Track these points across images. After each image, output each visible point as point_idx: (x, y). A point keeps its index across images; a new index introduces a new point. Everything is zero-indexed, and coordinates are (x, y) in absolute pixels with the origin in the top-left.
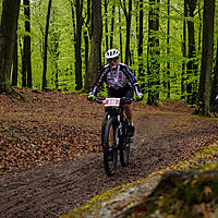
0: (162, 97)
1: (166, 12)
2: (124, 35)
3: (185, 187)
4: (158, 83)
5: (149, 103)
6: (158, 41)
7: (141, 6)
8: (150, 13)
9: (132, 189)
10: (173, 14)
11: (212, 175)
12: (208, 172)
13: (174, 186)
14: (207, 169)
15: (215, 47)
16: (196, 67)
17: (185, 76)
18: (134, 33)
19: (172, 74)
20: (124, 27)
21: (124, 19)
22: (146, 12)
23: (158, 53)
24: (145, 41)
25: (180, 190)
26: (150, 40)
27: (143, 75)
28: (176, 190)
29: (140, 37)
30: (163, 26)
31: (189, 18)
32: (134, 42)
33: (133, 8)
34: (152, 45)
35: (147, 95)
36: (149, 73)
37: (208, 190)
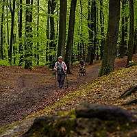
0: (34, 64)
1: (37, 11)
2: (10, 24)
3: (49, 127)
4: (31, 55)
5: (26, 68)
6: (31, 29)
7: (21, 6)
8: (27, 11)
9: (16, 127)
10: (41, 12)
11: (66, 119)
12: (63, 118)
13: (42, 126)
14: (62, 116)
15: (67, 33)
16: (55, 45)
17: (48, 51)
18: (16, 23)
19: (40, 49)
20: (10, 19)
21: (10, 14)
22: (24, 10)
23: (31, 36)
24: (24, 28)
25: (46, 129)
26: (26, 28)
27: (22, 50)
28: (43, 129)
29: (20, 26)
30: (35, 19)
31: (51, 15)
32: (16, 29)
33: (16, 7)
34: (27, 31)
35: (24, 63)
36: (26, 49)
37: (63, 129)
